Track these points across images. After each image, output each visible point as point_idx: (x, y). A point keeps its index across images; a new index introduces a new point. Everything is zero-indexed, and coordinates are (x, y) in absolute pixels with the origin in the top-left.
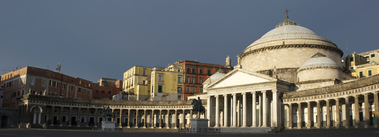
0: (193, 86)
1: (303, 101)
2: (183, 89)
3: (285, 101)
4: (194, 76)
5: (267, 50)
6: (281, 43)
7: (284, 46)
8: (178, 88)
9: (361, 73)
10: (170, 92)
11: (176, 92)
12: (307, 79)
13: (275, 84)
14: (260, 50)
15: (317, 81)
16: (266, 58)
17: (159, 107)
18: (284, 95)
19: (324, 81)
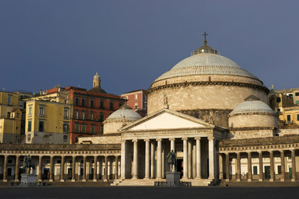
0: (83, 124)
1: (243, 151)
2: (70, 127)
3: (221, 150)
4: (85, 109)
5: (190, 86)
6: (205, 79)
7: (210, 83)
8: (64, 125)
9: (289, 117)
10: (54, 130)
11: (61, 131)
12: (243, 125)
13: (212, 131)
14: (181, 84)
15: (254, 129)
16: (189, 95)
17: (50, 153)
18: (221, 143)
19: (262, 128)
